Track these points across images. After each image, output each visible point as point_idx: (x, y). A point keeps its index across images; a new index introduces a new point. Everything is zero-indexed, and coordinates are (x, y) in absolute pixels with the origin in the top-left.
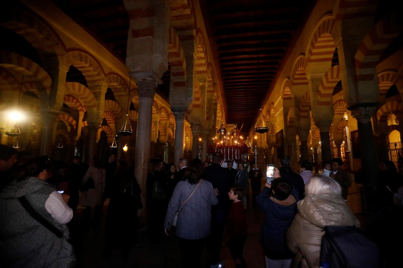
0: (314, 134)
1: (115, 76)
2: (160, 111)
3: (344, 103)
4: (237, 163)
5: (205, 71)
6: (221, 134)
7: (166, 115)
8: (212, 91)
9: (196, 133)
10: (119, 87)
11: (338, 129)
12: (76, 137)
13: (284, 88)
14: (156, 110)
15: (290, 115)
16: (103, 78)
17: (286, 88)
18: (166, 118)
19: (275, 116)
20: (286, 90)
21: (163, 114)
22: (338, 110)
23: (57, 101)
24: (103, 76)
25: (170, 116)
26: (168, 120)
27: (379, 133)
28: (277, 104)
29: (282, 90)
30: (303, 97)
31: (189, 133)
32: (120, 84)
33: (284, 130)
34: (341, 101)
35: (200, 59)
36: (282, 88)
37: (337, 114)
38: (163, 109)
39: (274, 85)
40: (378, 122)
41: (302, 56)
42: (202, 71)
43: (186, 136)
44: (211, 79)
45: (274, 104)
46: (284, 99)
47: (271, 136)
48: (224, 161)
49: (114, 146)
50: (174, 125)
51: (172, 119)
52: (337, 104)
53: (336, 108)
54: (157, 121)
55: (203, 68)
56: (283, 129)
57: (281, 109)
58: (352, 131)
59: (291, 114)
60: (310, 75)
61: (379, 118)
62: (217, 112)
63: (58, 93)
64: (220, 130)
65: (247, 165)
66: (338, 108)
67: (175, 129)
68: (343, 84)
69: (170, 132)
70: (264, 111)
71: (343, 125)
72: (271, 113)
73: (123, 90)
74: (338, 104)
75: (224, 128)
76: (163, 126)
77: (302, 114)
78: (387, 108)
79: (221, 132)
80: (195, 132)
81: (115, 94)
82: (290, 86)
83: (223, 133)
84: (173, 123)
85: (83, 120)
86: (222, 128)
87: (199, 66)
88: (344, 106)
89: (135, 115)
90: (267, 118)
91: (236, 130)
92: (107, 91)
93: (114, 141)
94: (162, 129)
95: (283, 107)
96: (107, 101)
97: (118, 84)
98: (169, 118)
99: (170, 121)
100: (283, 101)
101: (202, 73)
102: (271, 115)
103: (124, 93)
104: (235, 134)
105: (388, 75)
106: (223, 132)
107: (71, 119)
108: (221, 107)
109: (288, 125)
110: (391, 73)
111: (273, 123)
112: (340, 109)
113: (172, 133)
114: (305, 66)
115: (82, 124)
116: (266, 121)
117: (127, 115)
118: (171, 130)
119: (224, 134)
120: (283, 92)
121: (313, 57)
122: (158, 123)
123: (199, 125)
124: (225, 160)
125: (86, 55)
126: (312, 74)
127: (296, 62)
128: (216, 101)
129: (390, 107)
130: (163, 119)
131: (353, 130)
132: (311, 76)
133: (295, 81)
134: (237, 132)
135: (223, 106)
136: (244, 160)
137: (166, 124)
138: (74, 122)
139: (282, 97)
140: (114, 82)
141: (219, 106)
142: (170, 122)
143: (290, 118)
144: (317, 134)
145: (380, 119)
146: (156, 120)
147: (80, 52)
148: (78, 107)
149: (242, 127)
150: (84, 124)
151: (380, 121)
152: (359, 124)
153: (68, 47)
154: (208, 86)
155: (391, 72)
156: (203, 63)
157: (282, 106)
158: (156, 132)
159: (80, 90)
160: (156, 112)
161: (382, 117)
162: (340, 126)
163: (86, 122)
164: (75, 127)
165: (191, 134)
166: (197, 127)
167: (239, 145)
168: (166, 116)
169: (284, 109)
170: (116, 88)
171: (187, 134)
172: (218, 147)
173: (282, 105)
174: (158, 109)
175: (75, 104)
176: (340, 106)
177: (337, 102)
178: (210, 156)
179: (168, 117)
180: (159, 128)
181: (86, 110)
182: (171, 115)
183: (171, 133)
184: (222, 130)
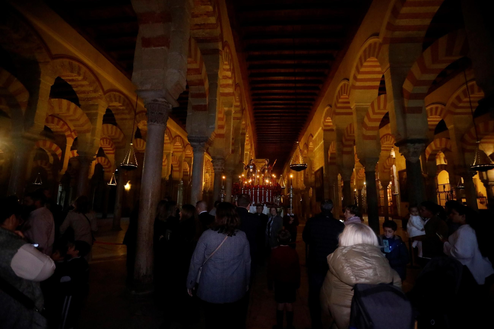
0: (358, 173)
2: (174, 140)
3: (392, 138)
4: (268, 207)
5: (231, 93)
6: (249, 171)
7: (181, 145)
8: (239, 117)
9: (219, 169)
10: (122, 108)
11: (385, 168)
12: (60, 171)
13: (325, 118)
14: (170, 139)
15: (331, 150)
16: (101, 95)
17: (327, 118)
18: (182, 150)
20: (327, 121)
21: (178, 144)
22: (384, 145)
23: (35, 122)
24: (101, 93)
25: (186, 147)
26: (184, 152)
27: (428, 173)
28: (317, 137)
29: (322, 120)
30: (347, 128)
31: (209, 168)
32: (123, 105)
33: (324, 168)
34: (389, 136)
35: (226, 79)
36: (323, 117)
37: (383, 150)
38: (177, 137)
39: (314, 114)
40: (427, 161)
41: (346, 82)
42: (228, 93)
43: (206, 173)
44: (238, 104)
45: (313, 137)
46: (325, 130)
47: (309, 174)
48: (252, 205)
49: (112, 183)
50: (191, 158)
51: (188, 151)
52: (384, 138)
54: (170, 153)
55: (230, 90)
56: (323, 167)
57: (322, 143)
58: (399, 170)
59: (333, 148)
60: (355, 104)
61: (427, 157)
62: (245, 144)
63: (37, 111)
64: (248, 167)
65: (280, 209)
66: (385, 143)
67: (192, 164)
68: (390, 116)
69: (186, 167)
70: (301, 144)
72: (310, 146)
73: (126, 111)
74: (385, 139)
75: (253, 164)
76: (178, 159)
77: (345, 149)
78: (436, 145)
79: (250, 169)
80: (217, 167)
81: (116, 117)
82: (331, 116)
83: (251, 170)
84: (190, 156)
85: (72, 149)
86: (251, 164)
87: (224, 87)
88: (391, 142)
89: (142, 145)
90: (304, 153)
91: (268, 167)
92: (106, 112)
93: (113, 178)
94: (176, 163)
95: (324, 139)
96: (105, 125)
97: (121, 104)
98: (185, 149)
99: (186, 153)
100: (324, 133)
101: (229, 96)
102: (309, 149)
103: (128, 116)
104: (266, 171)
105: (437, 108)
106: (251, 168)
107: (55, 146)
108: (250, 138)
109: (329, 162)
111: (312, 159)
112: (387, 144)
113: (189, 169)
114: (349, 94)
115: (69, 154)
116: (304, 156)
117: (132, 144)
118: (188, 165)
119: (253, 172)
120: (324, 122)
121: (358, 84)
122: (171, 155)
123: (222, 159)
124: (254, 203)
125: (79, 66)
127: (339, 88)
128: (244, 130)
129: (438, 145)
130: (178, 150)
131: (401, 170)
132: (356, 106)
133: (338, 111)
134: (268, 169)
135: (252, 137)
136: (277, 203)
137: (181, 157)
138: (59, 151)
139: (322, 129)
140: (116, 101)
141: (247, 137)
142: (186, 155)
143: (331, 154)
144: (361, 173)
145: (429, 157)
146: (169, 151)
147: (71, 61)
148: (65, 131)
149: (275, 162)
150: (73, 154)
151: (429, 160)
152: (408, 163)
153: (54, 52)
154: (235, 111)
155: (440, 106)
156: (229, 84)
157: (322, 139)
158: (168, 166)
159: (68, 109)
160: (169, 141)
161: (431, 155)
162: (386, 164)
163: (75, 151)
164: (60, 158)
165: (212, 170)
166: (220, 162)
167: (271, 186)
168: (181, 147)
169: (324, 143)
170: (117, 109)
171: (207, 170)
172: (245, 186)
173: (323, 137)
174: (172, 137)
175: (62, 128)
176: (387, 141)
177: (384, 136)
178: (236, 198)
179: (183, 148)
180: (173, 161)
181: (76, 135)
182: (188, 145)
184: (250, 166)
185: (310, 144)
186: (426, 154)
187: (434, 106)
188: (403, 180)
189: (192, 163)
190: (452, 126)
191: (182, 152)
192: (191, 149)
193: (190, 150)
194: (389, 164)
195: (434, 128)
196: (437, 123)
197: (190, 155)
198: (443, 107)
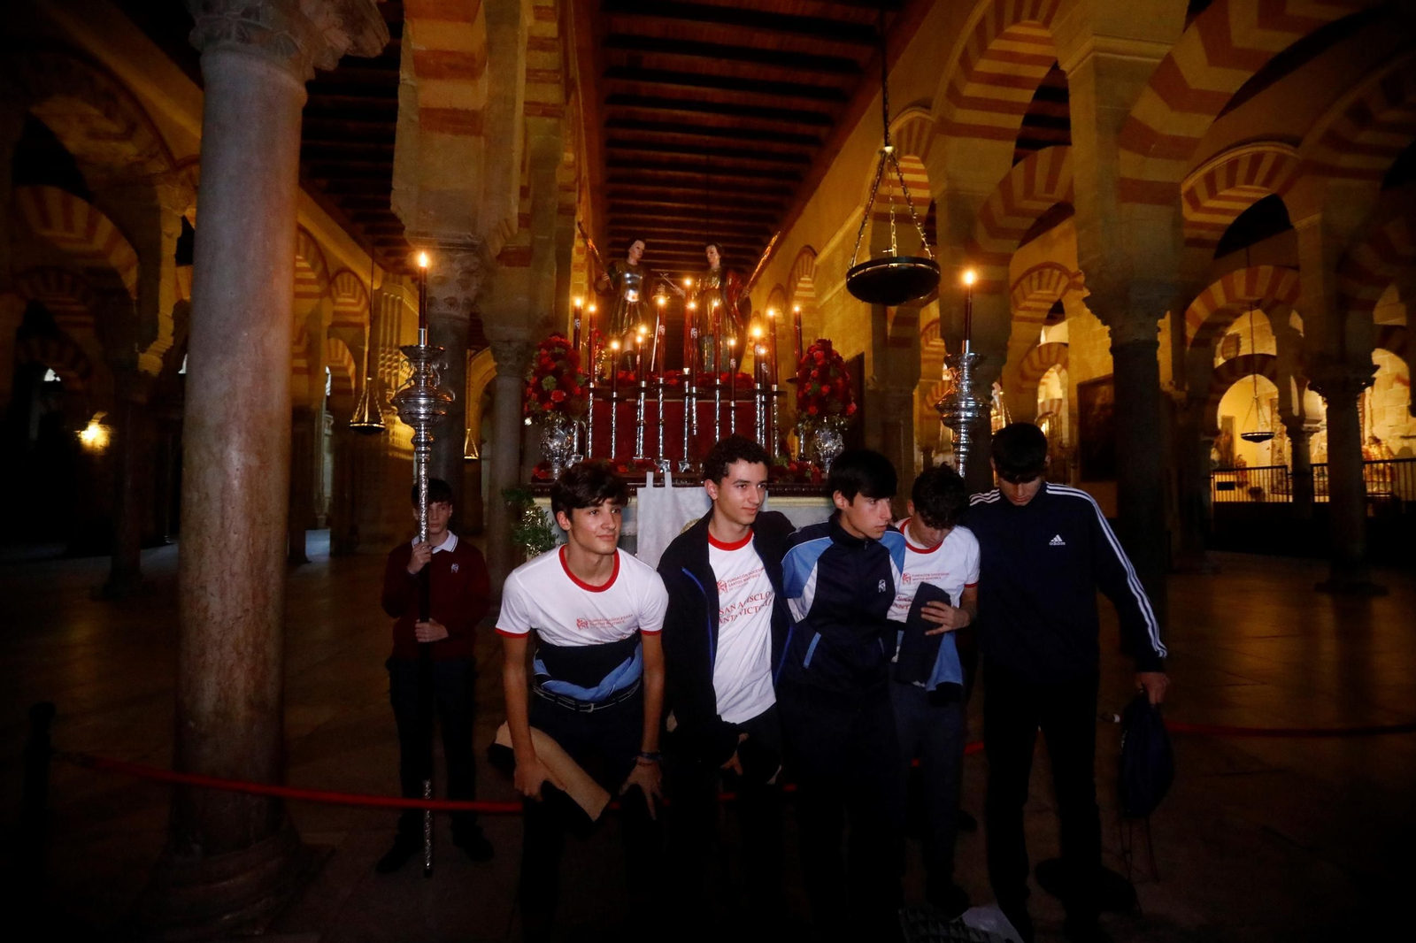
0: (925, 395)
3: (1060, 278)
7: (313, 268)
8: (554, 105)
11: (1024, 377)
18: (316, 289)
19: (822, 303)
22: (1028, 304)
25: (338, 279)
26: (327, 300)
27: (1187, 388)
28: (835, 250)
29: (871, 176)
33: (868, 357)
34: (1048, 270)
37: (1023, 319)
40: (1188, 348)
45: (815, 255)
46: (878, 220)
50: (362, 326)
52: (1031, 280)
53: (1025, 298)
56: (862, 355)
58: (1082, 380)
60: (1088, 45)
61: (1191, 332)
66: (1031, 296)
67: (366, 349)
69: (342, 361)
71: (1045, 360)
74: (1035, 283)
78: (1229, 292)
82: (923, 145)
83: (632, 295)
88: (1055, 289)
91: (723, 279)
98: (334, 289)
100: (873, 227)
105: (1257, 160)
106: (633, 287)
109: (889, 334)
110: (1270, 149)
112: (1035, 300)
113: (352, 369)
118: (347, 353)
119: (639, 305)
126: (1099, 38)
128: (570, 194)
129: (1240, 290)
131: (1087, 378)
133: (964, 116)
139: (866, 213)
142: (336, 313)
144: (937, 395)
145: (1197, 334)
152: (1118, 351)
155: (1272, 149)
168: (312, 276)
176: (1039, 288)
177: (1029, 272)
182: (346, 276)
183: (346, 362)
184: (628, 275)
185: (800, 285)
186: (1188, 324)
187: (1245, 152)
188: (1095, 413)
189: (364, 345)
190: (1316, 218)
191: (321, 296)
192: (358, 294)
193: (354, 297)
194: (1041, 362)
195: (1216, 236)
196: (1229, 220)
197: (356, 314)
198: (1287, 151)
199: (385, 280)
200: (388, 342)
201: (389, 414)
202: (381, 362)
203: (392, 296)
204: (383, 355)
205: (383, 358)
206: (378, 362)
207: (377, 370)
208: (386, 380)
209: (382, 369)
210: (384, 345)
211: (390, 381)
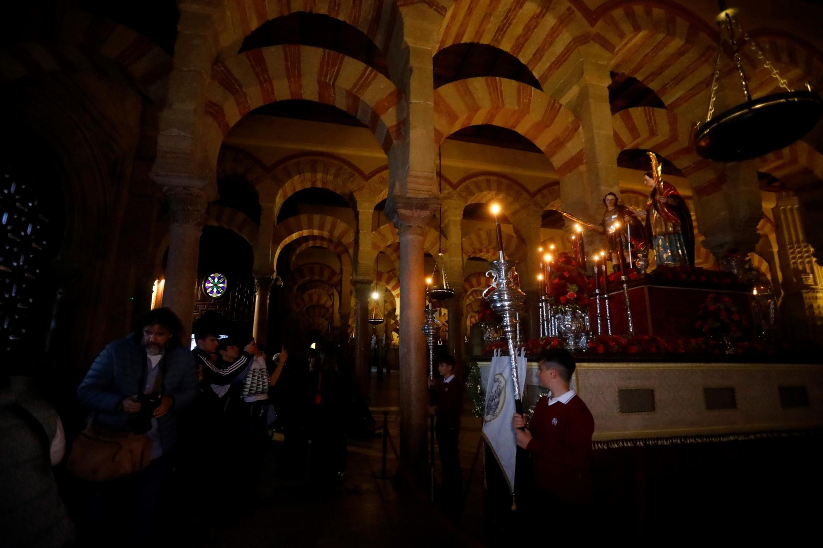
1: (480, 178)
199: (779, 199)
200: (794, 239)
201: (809, 292)
202: (791, 256)
203: (789, 207)
204: (792, 250)
205: (793, 253)
206: (788, 256)
207: (790, 262)
208: (800, 267)
209: (793, 261)
210: (791, 243)
211: (804, 268)
